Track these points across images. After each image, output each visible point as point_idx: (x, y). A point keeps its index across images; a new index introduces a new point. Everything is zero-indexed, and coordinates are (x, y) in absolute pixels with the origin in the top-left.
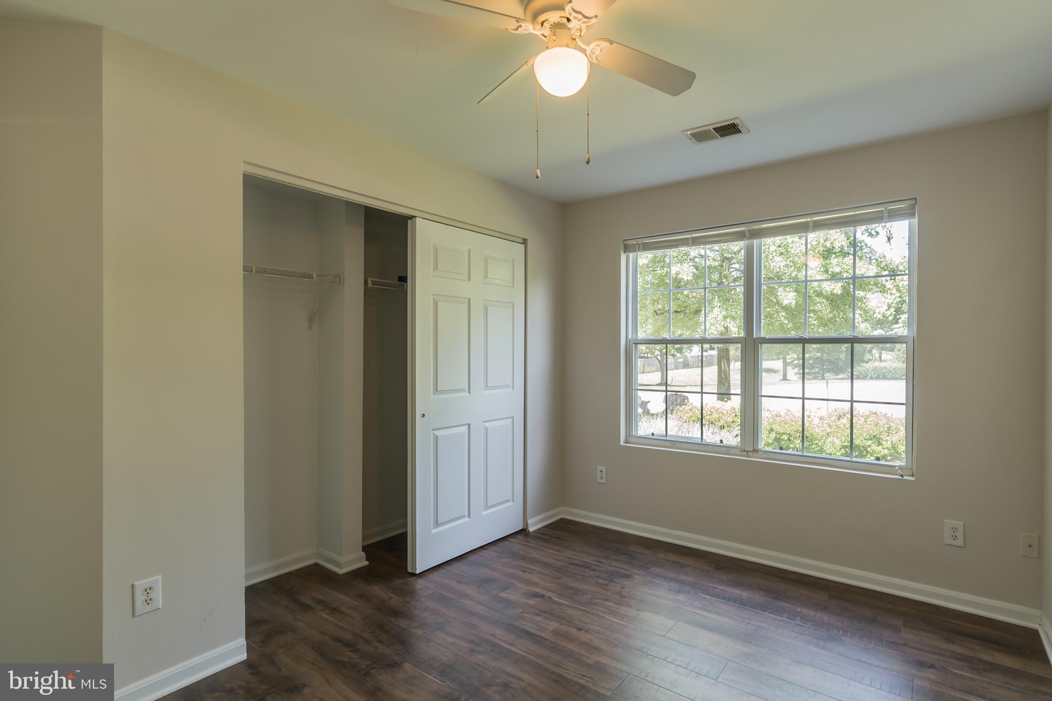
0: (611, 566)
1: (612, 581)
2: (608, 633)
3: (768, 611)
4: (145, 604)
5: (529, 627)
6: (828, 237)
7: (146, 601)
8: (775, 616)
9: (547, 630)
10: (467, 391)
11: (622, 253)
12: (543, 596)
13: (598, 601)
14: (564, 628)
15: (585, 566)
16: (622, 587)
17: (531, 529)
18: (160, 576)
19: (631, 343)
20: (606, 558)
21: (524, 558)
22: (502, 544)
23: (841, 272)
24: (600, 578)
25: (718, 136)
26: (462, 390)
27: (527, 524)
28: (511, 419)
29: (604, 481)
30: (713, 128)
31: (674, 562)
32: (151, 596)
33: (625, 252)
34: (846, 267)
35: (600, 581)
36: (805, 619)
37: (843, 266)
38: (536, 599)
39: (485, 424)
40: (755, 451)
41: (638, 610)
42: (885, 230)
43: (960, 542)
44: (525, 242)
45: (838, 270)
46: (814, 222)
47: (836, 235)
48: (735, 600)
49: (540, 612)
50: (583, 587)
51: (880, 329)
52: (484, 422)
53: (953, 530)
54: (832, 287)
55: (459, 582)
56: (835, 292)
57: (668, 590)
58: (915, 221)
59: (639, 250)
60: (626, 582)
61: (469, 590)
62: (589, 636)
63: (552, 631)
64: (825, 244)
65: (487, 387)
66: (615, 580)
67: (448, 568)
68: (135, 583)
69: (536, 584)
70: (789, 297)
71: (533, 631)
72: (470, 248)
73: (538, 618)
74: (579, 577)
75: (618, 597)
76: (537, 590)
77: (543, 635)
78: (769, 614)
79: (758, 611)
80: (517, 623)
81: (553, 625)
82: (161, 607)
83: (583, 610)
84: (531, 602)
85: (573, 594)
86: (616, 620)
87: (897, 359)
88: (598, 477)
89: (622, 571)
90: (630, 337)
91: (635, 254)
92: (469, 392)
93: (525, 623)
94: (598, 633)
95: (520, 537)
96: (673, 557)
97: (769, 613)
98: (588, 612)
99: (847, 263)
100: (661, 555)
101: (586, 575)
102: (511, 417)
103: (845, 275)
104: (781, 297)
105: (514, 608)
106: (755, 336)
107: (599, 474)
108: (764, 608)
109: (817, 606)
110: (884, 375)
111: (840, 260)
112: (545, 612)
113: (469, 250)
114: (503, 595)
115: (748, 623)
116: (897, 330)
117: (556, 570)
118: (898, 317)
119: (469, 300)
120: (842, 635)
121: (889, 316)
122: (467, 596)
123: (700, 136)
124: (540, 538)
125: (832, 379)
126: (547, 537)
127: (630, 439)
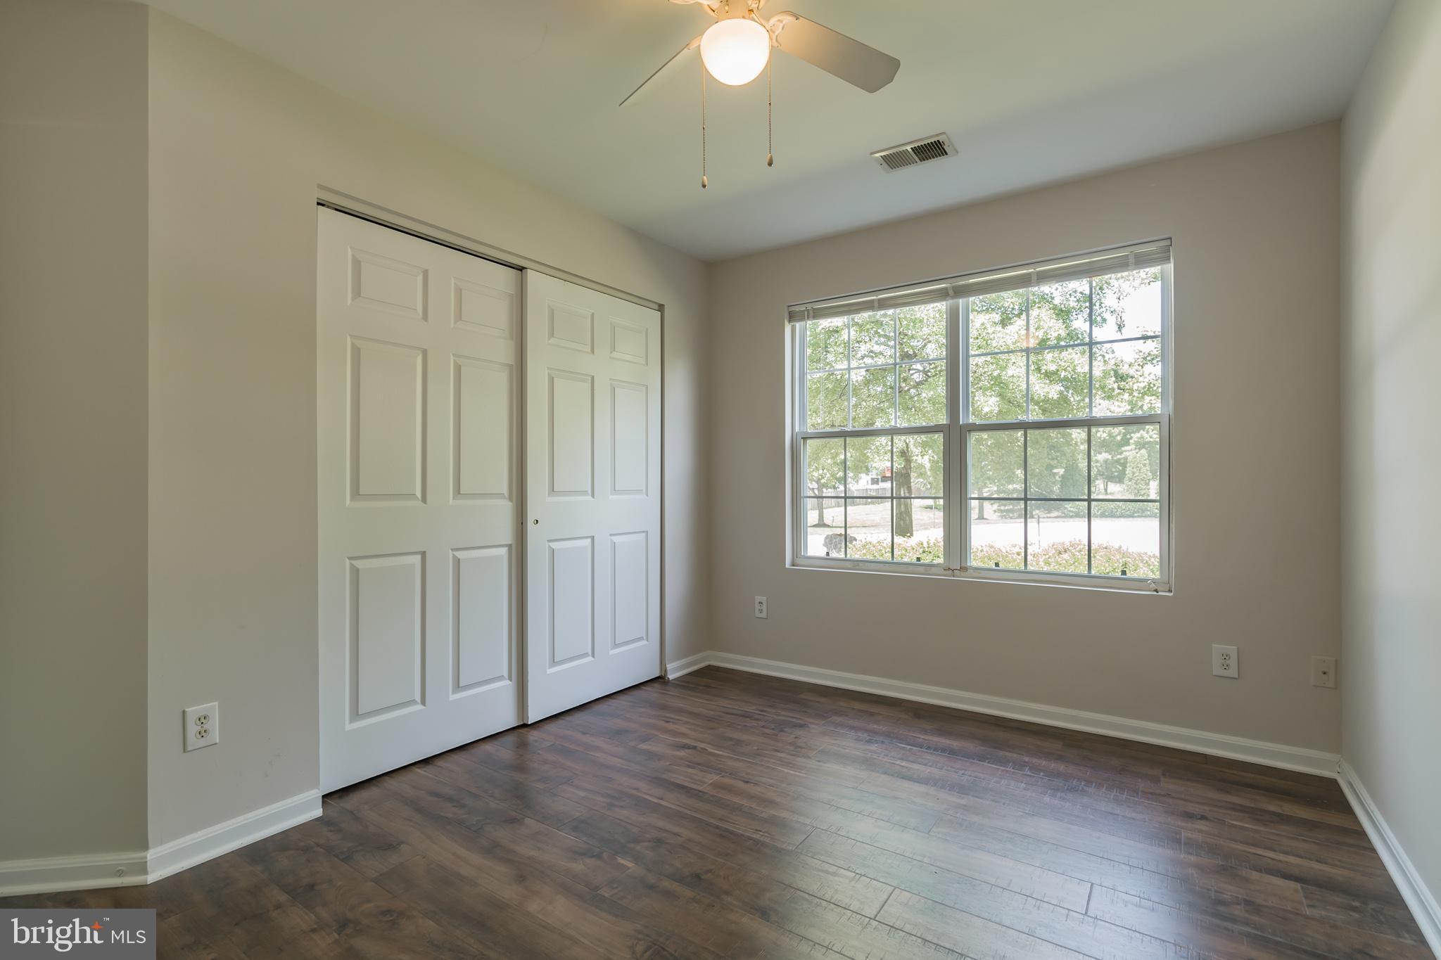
0: (779, 715)
1: (782, 731)
2: (784, 785)
3: (987, 761)
4: (199, 736)
5: (680, 780)
6: (1041, 324)
7: (200, 733)
8: (996, 766)
9: (705, 783)
10: (590, 494)
11: (786, 323)
12: (694, 748)
13: (766, 752)
14: (727, 781)
15: (746, 716)
16: (796, 738)
17: (671, 676)
18: (217, 703)
19: (799, 437)
20: (771, 706)
21: (663, 707)
22: (636, 693)
23: (1058, 370)
24: (766, 728)
25: (917, 160)
26: (584, 493)
27: (666, 671)
28: (644, 534)
29: (764, 615)
30: (912, 148)
31: (860, 711)
32: (205, 726)
33: (790, 322)
34: (1064, 364)
35: (766, 731)
36: (1034, 769)
37: (1060, 363)
38: (686, 750)
39: (613, 538)
40: (963, 569)
41: (819, 761)
42: (1115, 316)
43: (1233, 672)
44: (661, 308)
45: (1053, 367)
46: (1038, 273)
47: (1051, 322)
48: (943, 750)
49: (692, 765)
50: (744, 737)
51: (1106, 452)
52: (611, 535)
53: (1223, 658)
54: (1045, 390)
55: (584, 733)
56: (1050, 397)
57: (856, 739)
58: (1170, 267)
59: (808, 318)
60: (800, 732)
61: (599, 742)
62: (759, 789)
63: (711, 784)
64: (1037, 334)
65: (615, 491)
66: (786, 730)
67: (568, 718)
68: (187, 710)
69: (684, 735)
70: (990, 403)
71: (686, 784)
72: (593, 311)
73: (690, 770)
74: (739, 727)
75: (792, 748)
76: (687, 741)
77: (700, 788)
78: (989, 765)
79: (975, 761)
80: (664, 776)
81: (712, 778)
82: (218, 742)
83: (749, 762)
84: (681, 753)
85: (734, 745)
86: (792, 772)
87: (1128, 490)
88: (757, 612)
89: (794, 720)
90: (797, 429)
91: (803, 323)
92: (593, 496)
93: (675, 776)
94: (770, 785)
95: (656, 685)
96: (858, 705)
97: (988, 763)
98: (756, 764)
99: (1065, 359)
100: (842, 704)
101: (748, 724)
102: (643, 532)
103: (1063, 374)
104: (979, 403)
105: (659, 760)
106: (961, 423)
107: (757, 606)
108: (982, 758)
109: (1048, 755)
110: (1112, 512)
111: (1056, 355)
112: (699, 764)
113: (593, 315)
114: (643, 746)
115: (963, 774)
116: (1127, 454)
117: (709, 721)
118: (1128, 437)
119: (593, 378)
120: (1084, 785)
121: (1116, 436)
122: (597, 748)
123: (895, 160)
124: (682, 686)
125: (1044, 518)
126: (691, 685)
127: (799, 561)
